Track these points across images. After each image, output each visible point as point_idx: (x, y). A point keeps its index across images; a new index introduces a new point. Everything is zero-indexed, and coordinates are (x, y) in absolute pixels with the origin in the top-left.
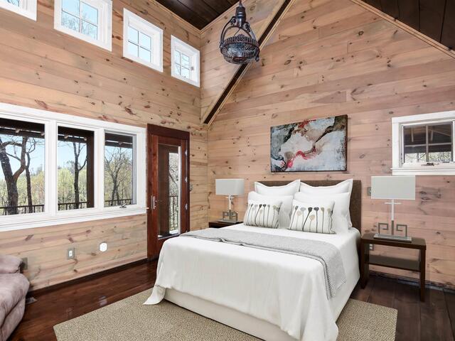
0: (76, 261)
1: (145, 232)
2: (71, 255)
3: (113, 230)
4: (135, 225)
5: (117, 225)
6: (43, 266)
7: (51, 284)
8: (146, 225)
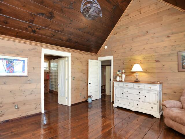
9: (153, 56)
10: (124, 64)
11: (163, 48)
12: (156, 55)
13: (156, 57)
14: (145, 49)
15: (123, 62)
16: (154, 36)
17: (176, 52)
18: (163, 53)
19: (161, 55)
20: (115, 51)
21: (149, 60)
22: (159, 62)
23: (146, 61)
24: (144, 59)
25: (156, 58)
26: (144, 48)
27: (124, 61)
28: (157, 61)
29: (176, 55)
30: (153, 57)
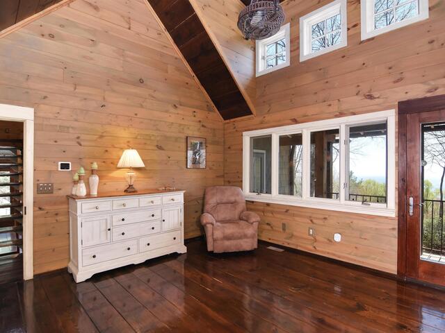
0: (316, 240)
1: (395, 241)
2: (311, 233)
3: (348, 224)
4: (377, 227)
5: (354, 221)
6: (295, 233)
7: (299, 248)
8: (396, 233)
9: (153, 135)
10: (81, 145)
11: (168, 124)
12: (158, 136)
13: (158, 138)
14: (138, 116)
15: (78, 138)
16: (154, 95)
17: (184, 136)
18: (168, 134)
19: (166, 137)
20: (45, 94)
21: (145, 144)
22: (163, 149)
23: (140, 144)
24: (136, 138)
25: (158, 141)
26: (136, 115)
27: (83, 137)
28: (160, 148)
29: (184, 141)
30: (152, 138)
